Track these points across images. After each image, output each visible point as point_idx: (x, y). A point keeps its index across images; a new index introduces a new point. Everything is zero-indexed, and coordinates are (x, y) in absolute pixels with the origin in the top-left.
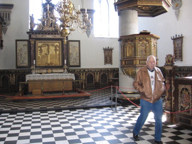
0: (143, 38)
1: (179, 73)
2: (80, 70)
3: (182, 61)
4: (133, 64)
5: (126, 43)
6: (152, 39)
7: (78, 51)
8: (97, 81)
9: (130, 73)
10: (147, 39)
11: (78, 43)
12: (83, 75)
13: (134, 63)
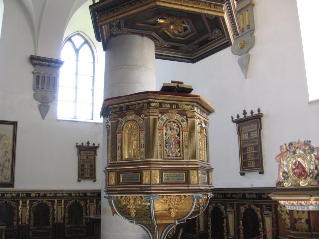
0: (171, 104)
1: (257, 206)
2: (18, 195)
3: (261, 173)
4: (141, 183)
5: (120, 119)
6: (196, 108)
7: (11, 148)
8: (60, 219)
9: (133, 212)
10: (184, 107)
11: (11, 127)
12: (24, 205)
13: (146, 180)
